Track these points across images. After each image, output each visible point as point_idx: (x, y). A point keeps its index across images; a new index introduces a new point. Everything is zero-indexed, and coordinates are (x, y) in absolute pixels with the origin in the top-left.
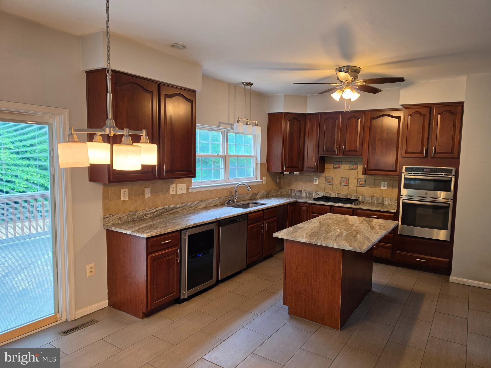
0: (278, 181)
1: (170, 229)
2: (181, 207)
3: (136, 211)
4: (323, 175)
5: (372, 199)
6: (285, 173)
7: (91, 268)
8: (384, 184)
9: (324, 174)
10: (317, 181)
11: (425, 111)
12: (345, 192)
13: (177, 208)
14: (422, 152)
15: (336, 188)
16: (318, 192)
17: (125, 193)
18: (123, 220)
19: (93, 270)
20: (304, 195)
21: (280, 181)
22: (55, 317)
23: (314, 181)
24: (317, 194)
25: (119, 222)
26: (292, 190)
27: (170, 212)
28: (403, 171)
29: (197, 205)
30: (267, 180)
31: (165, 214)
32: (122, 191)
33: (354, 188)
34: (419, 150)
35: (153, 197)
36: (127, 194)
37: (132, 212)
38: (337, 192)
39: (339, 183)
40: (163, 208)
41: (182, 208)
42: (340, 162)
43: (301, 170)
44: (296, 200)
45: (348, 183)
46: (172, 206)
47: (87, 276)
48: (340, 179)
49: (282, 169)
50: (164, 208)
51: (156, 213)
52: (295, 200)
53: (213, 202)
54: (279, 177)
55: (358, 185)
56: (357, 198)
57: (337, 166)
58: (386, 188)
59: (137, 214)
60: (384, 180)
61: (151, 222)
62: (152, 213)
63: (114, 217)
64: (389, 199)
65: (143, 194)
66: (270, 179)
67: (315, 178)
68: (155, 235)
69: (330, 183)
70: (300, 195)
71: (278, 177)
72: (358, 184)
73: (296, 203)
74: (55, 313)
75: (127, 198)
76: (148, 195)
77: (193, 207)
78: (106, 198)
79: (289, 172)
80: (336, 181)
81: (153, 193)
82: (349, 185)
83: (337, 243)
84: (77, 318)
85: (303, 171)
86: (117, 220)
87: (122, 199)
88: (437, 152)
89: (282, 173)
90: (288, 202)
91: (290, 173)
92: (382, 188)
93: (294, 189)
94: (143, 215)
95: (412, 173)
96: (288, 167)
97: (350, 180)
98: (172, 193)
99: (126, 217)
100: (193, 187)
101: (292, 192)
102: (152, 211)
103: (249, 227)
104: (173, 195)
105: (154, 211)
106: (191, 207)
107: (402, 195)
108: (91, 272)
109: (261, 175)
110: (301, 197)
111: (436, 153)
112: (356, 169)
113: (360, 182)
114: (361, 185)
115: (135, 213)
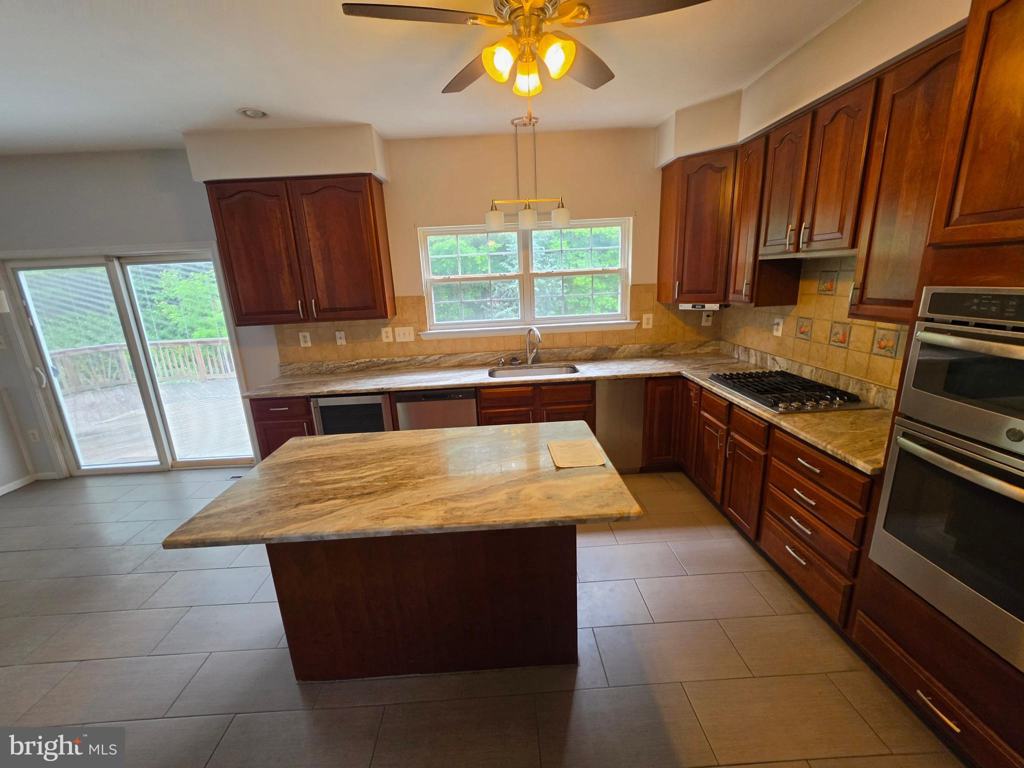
1: (288, 393)
2: (403, 362)
3: (323, 361)
4: (794, 311)
6: (682, 306)
9: (796, 308)
10: (781, 328)
13: (396, 363)
15: (818, 351)
16: (777, 358)
17: (305, 337)
18: (305, 371)
23: (775, 327)
24: (775, 362)
25: (300, 372)
27: (383, 367)
29: (438, 361)
30: (656, 320)
31: (373, 369)
32: (302, 334)
33: (863, 358)
35: (351, 345)
36: (308, 338)
37: (317, 362)
38: (818, 364)
39: (826, 338)
40: (368, 360)
41: (405, 363)
43: (723, 299)
44: (679, 373)
45: (847, 339)
46: (385, 359)
48: (828, 325)
49: (673, 297)
50: (369, 361)
51: (356, 367)
55: (876, 350)
57: (827, 285)
59: (324, 365)
62: (348, 366)
63: (291, 366)
65: (334, 339)
66: (673, 318)
67: (776, 321)
68: (260, 397)
69: (805, 337)
72: (876, 345)
73: (680, 379)
75: (310, 344)
76: (341, 342)
78: (281, 343)
79: (691, 305)
80: (821, 330)
81: (350, 338)
82: (851, 347)
85: (730, 303)
86: (295, 370)
87: (302, 345)
91: (694, 307)
93: (738, 344)
94: (335, 367)
96: (688, 292)
97: (854, 330)
98: (385, 340)
99: (309, 368)
100: (428, 331)
101: (734, 351)
102: (349, 363)
104: (389, 343)
105: (353, 363)
106: (425, 363)
109: (632, 310)
113: (882, 340)
114: (882, 352)
115: (321, 363)
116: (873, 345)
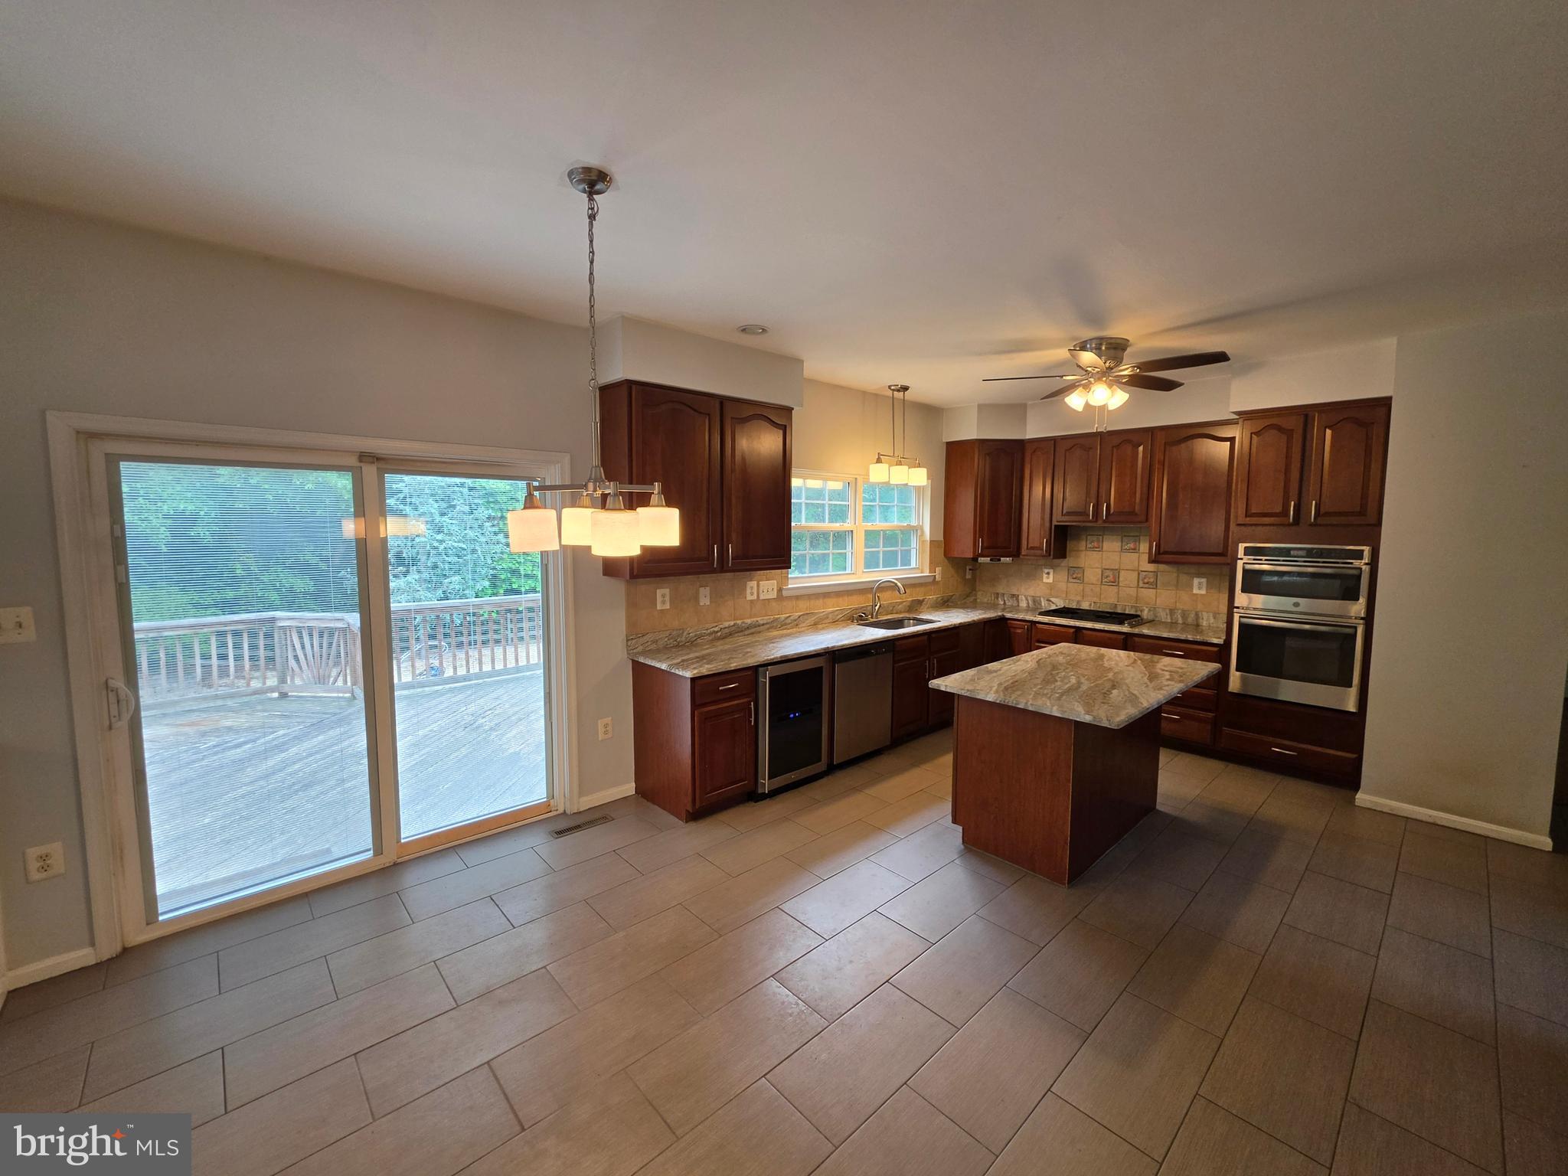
0: (968, 576)
1: (735, 664)
2: (767, 623)
3: (683, 629)
4: (1064, 563)
5: (1171, 615)
6: (981, 560)
7: (606, 726)
8: (1200, 583)
9: (1067, 559)
10: (1051, 576)
11: (1294, 423)
12: (1112, 600)
13: (759, 626)
14: (1285, 513)
15: (1092, 590)
16: (1051, 599)
17: (663, 596)
18: (661, 644)
19: (609, 728)
20: (1023, 604)
21: (974, 578)
22: (547, 804)
23: (1045, 576)
24: (1050, 602)
25: (654, 646)
26: (998, 594)
27: (746, 632)
28: (1241, 554)
29: (797, 621)
30: (943, 573)
31: (736, 635)
32: (659, 592)
33: (1133, 592)
34: (1278, 509)
35: (714, 604)
36: (667, 598)
37: (677, 630)
38: (1095, 599)
39: (1098, 580)
40: (732, 623)
41: (768, 626)
42: (1101, 537)
43: (1016, 554)
44: (1003, 615)
45: (1117, 580)
46: (749, 621)
47: (600, 739)
48: (1099, 571)
49: (974, 552)
50: (734, 625)
51: (719, 634)
52: (1000, 614)
53: (830, 616)
54: (971, 567)
55: (1141, 585)
56: (1139, 613)
57: (1095, 544)
58: (1203, 592)
59: (685, 634)
60: (1199, 575)
61: (707, 649)
62: (711, 634)
63: (645, 638)
64: (1211, 615)
65: (696, 598)
66: (952, 571)
67: (1046, 571)
68: (706, 674)
69: (1078, 581)
70: (1015, 604)
71: (968, 568)
72: (1141, 582)
73: (1002, 620)
74: (547, 797)
75: (667, 606)
76: (705, 600)
77: (789, 624)
78: (632, 605)
79: (989, 559)
80: (1092, 575)
81: (716, 597)
82: (1120, 584)
83: (1061, 706)
84: (581, 810)
85: (1021, 557)
86: (649, 643)
87: (659, 607)
88: (1322, 511)
89: (975, 559)
90: (984, 618)
91: (991, 560)
92: (1195, 591)
93: (1002, 591)
94: (695, 636)
95: (1261, 560)
96: (988, 548)
97: (1122, 573)
98: (749, 597)
99: (666, 639)
100: (790, 586)
101: (997, 598)
102: (712, 629)
103: (896, 665)
104: (752, 601)
105: (716, 629)
107: (1238, 608)
108: (606, 733)
109: (931, 563)
110: (1017, 609)
111: (1321, 513)
112: (1135, 550)
113: (1145, 578)
114: (1147, 586)
115: (681, 632)
116: (1138, 582)
